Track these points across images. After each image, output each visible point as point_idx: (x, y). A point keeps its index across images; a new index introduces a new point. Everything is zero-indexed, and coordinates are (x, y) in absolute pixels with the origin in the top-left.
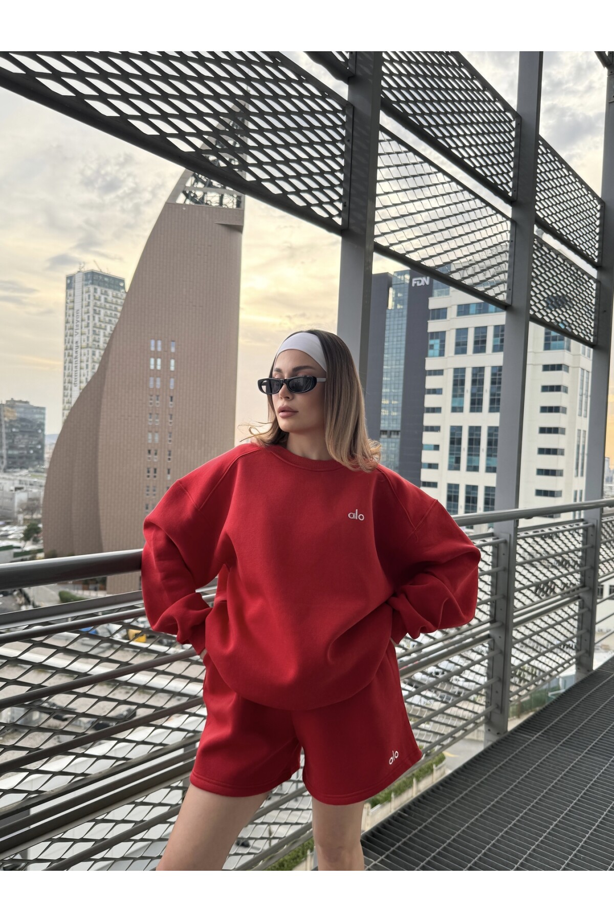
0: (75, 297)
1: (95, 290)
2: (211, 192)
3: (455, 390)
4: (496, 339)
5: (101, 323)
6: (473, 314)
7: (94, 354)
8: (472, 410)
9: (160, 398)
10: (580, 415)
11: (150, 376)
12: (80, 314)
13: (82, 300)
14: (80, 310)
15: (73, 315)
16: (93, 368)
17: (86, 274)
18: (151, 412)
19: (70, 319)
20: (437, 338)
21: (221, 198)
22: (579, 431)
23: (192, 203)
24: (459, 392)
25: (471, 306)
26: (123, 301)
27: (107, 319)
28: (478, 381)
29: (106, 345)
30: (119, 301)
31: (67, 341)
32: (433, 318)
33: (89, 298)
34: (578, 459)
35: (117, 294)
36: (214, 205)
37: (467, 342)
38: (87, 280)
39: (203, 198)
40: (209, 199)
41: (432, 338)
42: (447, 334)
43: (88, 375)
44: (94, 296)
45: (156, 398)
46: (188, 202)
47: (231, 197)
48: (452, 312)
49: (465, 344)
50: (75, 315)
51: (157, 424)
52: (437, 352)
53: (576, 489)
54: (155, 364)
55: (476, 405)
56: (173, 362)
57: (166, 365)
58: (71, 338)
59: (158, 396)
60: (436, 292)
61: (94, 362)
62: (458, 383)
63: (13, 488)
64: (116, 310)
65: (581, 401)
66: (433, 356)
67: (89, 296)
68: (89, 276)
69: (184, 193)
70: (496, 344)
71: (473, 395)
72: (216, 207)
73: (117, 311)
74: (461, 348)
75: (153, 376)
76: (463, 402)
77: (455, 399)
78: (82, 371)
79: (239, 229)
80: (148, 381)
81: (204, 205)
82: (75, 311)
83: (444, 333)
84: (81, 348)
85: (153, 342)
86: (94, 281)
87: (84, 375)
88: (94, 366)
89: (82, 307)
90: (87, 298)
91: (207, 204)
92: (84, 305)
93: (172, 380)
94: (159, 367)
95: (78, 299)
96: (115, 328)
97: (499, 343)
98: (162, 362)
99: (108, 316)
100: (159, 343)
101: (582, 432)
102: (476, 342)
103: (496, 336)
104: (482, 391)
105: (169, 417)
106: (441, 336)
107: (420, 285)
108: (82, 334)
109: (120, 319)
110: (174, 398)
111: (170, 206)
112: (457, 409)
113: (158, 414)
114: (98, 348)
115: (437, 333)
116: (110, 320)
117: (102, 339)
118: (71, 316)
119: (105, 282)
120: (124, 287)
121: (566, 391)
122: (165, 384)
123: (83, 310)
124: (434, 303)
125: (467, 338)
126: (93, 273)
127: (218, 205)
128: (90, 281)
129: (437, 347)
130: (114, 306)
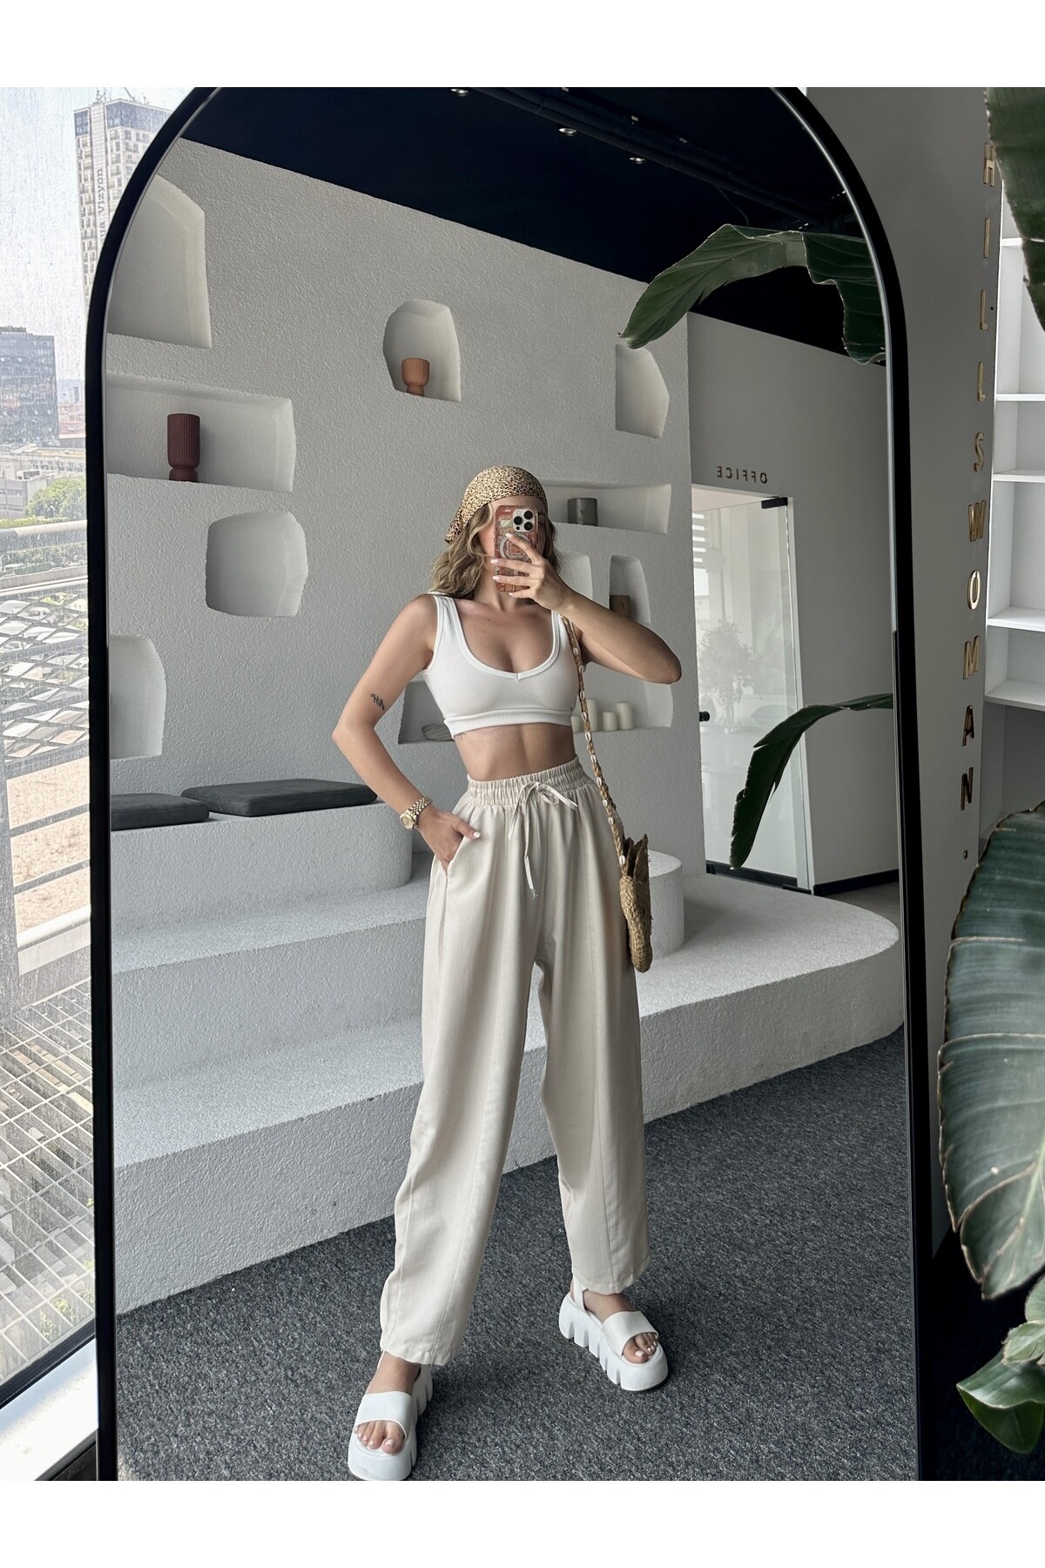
0: (94, 148)
1: (127, 133)
12: (104, 177)
14: (104, 170)
15: (93, 179)
17: (109, 108)
19: (88, 185)
31: (85, 223)
33: (118, 149)
44: (127, 144)
50: (96, 178)
58: (92, 218)
63: (20, 473)
67: (118, 144)
82: (95, 171)
89: (107, 164)
90: (114, 147)
95: (99, 152)
118: (89, 179)
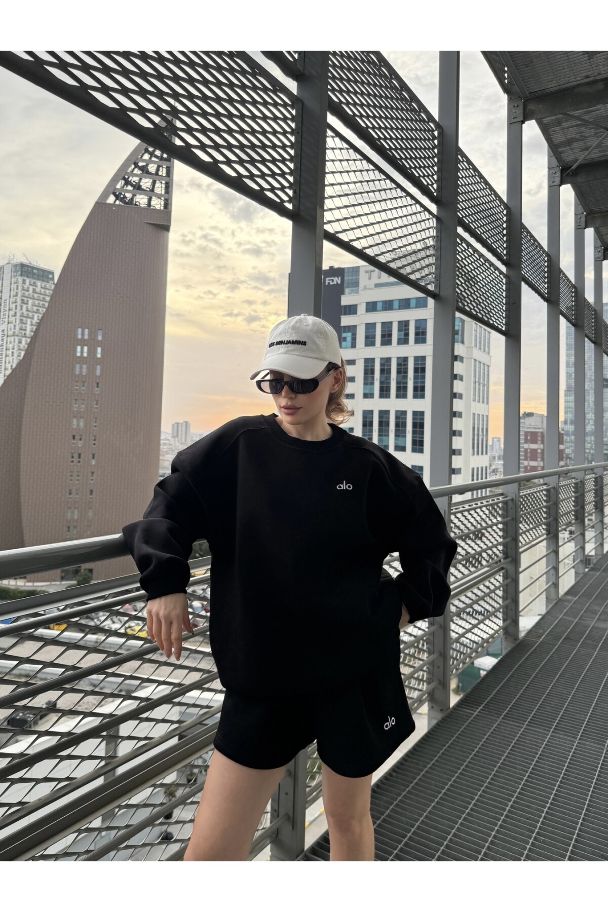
2: (140, 194)
3: (365, 379)
4: (401, 333)
5: (28, 313)
6: (380, 311)
7: (20, 342)
8: (381, 396)
9: (85, 384)
10: (474, 400)
11: (76, 363)
13: (10, 290)
16: (19, 356)
18: (76, 398)
20: (349, 332)
21: (150, 200)
22: (474, 414)
23: (121, 203)
24: (370, 380)
25: (378, 303)
26: (51, 292)
27: (35, 308)
28: (385, 371)
29: (32, 334)
30: (47, 292)
32: (345, 314)
34: (473, 440)
35: (45, 285)
36: (142, 206)
37: (375, 335)
38: (16, 271)
39: (132, 199)
40: (137, 200)
41: (345, 332)
42: (358, 327)
43: (13, 362)
45: (82, 384)
46: (118, 202)
47: (159, 200)
48: (361, 309)
49: (374, 337)
51: (82, 410)
52: (349, 344)
53: (473, 467)
54: (82, 351)
55: (385, 392)
56: (99, 350)
57: (92, 352)
59: (84, 382)
60: (347, 290)
61: (20, 349)
62: (369, 371)
64: (44, 300)
65: (475, 388)
66: (346, 348)
68: (18, 268)
69: (114, 194)
70: (400, 337)
71: (381, 382)
72: (144, 208)
73: (46, 302)
74: (370, 341)
75: (79, 363)
76: (373, 389)
77: (366, 386)
78: (7, 358)
79: (166, 228)
80: (74, 368)
81: (133, 206)
83: (355, 327)
84: (7, 336)
85: (80, 330)
86: (23, 273)
87: (9, 363)
88: (20, 353)
91: (136, 205)
92: (12, 295)
93: (99, 367)
94: (85, 355)
96: (42, 317)
97: (403, 337)
98: (89, 349)
99: (35, 306)
100: (86, 331)
101: (476, 416)
102: (383, 336)
103: (400, 330)
104: (390, 379)
105: (95, 402)
106: (352, 329)
107: (333, 283)
108: (8, 323)
109: (47, 309)
110: (100, 385)
111: (100, 205)
112: (368, 395)
113: (83, 400)
114: (25, 336)
115: (349, 327)
116: (38, 310)
117: (29, 328)
119: (34, 274)
120: (53, 279)
121: (461, 379)
122: (91, 370)
123: (11, 299)
124: (346, 300)
125: (375, 332)
126: (22, 265)
127: (146, 206)
128: (19, 273)
129: (349, 339)
130: (42, 296)
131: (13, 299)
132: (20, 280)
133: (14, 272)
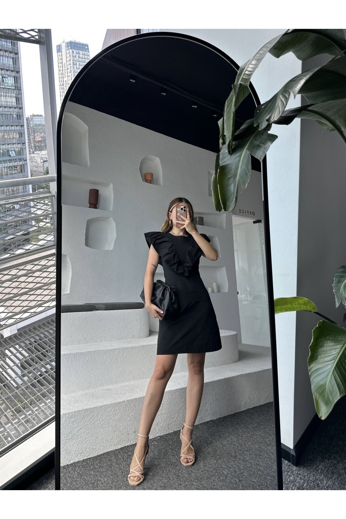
1: (73, 52)
5: (77, 70)
13: (67, 58)
14: (66, 64)
15: (62, 67)
17: (67, 43)
30: (87, 57)
31: (60, 81)
35: (84, 53)
44: (73, 55)
58: (62, 79)
63: (42, 161)
82: (63, 64)
90: (69, 56)
92: (68, 61)
95: (64, 58)
108: (68, 77)
119: (77, 47)
120: (88, 49)
126: (71, 43)
128: (70, 47)
130: (83, 60)
131: (68, 63)
132: (71, 51)
133: (67, 47)
